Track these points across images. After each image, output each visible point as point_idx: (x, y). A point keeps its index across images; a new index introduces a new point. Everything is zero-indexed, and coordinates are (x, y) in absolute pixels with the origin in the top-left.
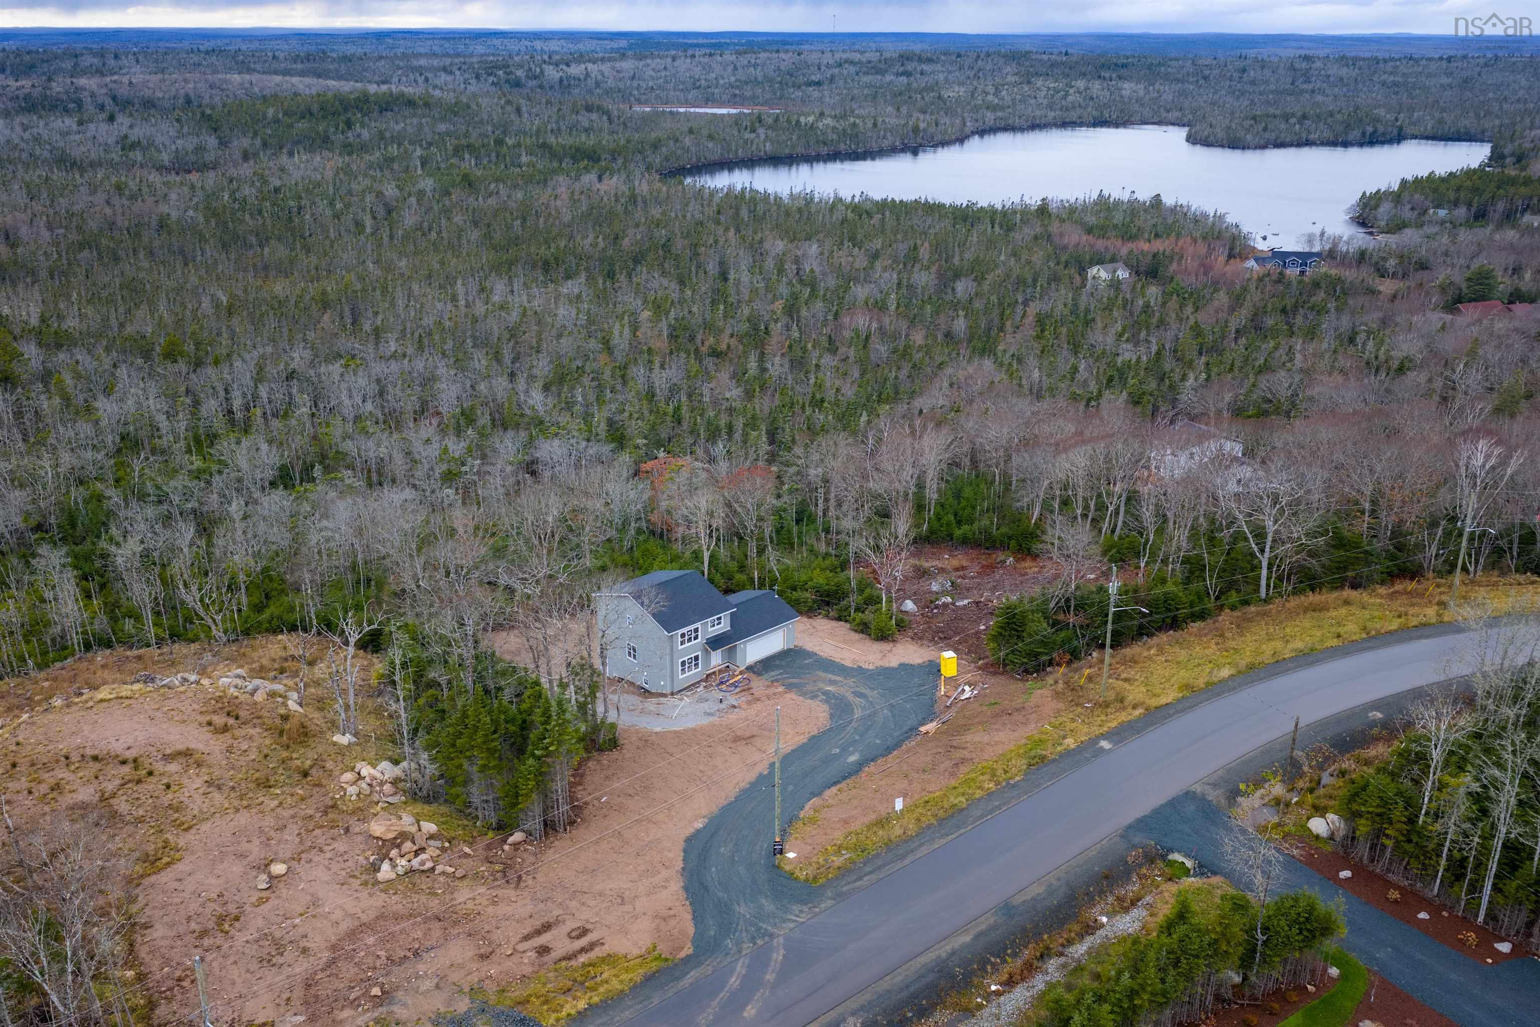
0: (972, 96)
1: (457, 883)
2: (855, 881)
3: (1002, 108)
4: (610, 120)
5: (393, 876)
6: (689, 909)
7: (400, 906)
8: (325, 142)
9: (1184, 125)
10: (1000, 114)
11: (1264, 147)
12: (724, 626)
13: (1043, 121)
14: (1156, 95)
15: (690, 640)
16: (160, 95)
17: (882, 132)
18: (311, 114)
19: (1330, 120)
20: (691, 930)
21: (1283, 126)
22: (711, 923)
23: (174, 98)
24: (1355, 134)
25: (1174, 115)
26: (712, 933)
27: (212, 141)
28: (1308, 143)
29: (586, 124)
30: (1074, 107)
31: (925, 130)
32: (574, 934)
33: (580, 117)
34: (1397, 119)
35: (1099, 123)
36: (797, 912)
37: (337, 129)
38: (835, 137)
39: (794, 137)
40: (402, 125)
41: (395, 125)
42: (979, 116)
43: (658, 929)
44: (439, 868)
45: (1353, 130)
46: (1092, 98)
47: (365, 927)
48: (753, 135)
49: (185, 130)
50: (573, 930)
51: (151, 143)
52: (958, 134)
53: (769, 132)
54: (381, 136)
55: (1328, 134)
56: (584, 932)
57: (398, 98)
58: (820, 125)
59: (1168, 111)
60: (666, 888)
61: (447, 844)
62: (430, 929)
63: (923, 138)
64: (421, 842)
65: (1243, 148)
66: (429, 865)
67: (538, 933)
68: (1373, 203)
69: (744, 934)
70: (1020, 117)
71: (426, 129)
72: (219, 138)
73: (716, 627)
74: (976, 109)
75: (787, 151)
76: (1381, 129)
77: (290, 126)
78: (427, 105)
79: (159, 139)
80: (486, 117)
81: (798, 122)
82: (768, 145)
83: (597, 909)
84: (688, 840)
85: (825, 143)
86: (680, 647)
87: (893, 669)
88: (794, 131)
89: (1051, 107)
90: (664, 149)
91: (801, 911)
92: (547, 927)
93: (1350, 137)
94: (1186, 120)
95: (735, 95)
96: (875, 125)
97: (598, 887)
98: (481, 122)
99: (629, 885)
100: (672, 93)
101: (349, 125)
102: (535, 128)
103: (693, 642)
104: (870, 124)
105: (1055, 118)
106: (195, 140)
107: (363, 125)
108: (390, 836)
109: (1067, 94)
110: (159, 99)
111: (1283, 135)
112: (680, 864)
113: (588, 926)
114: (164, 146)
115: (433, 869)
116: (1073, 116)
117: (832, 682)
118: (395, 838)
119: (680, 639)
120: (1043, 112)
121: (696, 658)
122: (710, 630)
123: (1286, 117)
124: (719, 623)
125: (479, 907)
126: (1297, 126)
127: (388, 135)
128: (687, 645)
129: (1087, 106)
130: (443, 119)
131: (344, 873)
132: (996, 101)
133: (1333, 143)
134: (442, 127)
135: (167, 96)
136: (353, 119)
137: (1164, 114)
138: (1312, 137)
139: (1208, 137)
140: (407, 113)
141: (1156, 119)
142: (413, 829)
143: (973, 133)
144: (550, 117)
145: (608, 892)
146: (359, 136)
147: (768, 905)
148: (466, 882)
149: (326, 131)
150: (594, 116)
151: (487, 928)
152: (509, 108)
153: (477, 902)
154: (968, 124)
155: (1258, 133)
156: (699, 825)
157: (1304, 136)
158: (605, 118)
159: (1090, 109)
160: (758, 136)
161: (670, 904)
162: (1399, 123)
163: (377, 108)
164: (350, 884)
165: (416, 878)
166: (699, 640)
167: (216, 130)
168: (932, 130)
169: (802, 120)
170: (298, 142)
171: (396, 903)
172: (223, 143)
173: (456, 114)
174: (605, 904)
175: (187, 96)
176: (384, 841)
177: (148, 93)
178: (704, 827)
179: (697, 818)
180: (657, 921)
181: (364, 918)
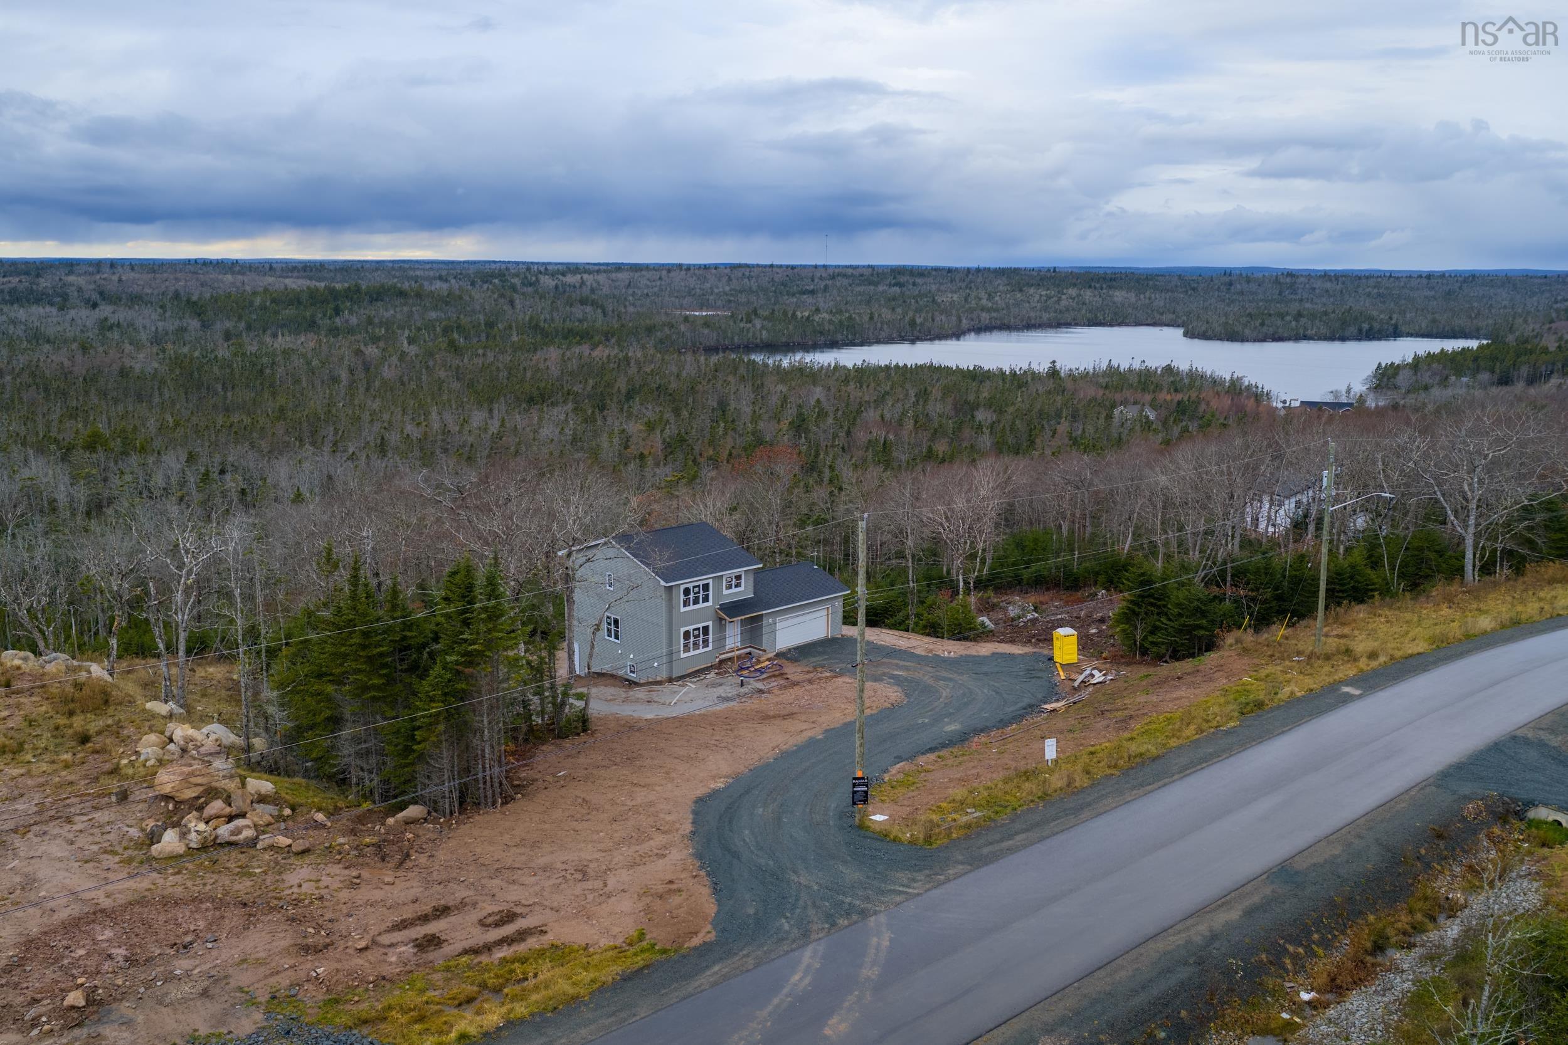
0: (966, 300)
1: (293, 860)
2: (1002, 840)
3: (997, 310)
4: (605, 314)
5: (181, 849)
6: (707, 881)
7: (180, 889)
8: (312, 325)
9: (1178, 326)
10: (994, 315)
11: (1263, 340)
12: (744, 591)
13: (1038, 321)
14: (1147, 301)
15: (696, 602)
16: (149, 291)
17: (879, 325)
18: (300, 303)
19: (1324, 318)
20: (711, 908)
21: (1279, 322)
22: (747, 896)
23: (163, 294)
24: (1353, 330)
25: (1168, 317)
26: (751, 911)
27: (194, 324)
28: (1306, 338)
29: (580, 316)
30: (1067, 310)
31: (922, 324)
32: (490, 920)
33: (574, 310)
34: (1391, 318)
35: (1094, 322)
36: (905, 881)
37: (325, 315)
38: (832, 327)
39: (791, 327)
40: (392, 312)
41: (385, 312)
42: (974, 316)
43: (648, 910)
44: (265, 840)
45: (1349, 325)
46: (1084, 303)
47: (100, 914)
48: (749, 325)
49: (168, 314)
50: (490, 915)
51: (131, 324)
52: (954, 330)
53: (765, 323)
54: (370, 321)
55: (1324, 330)
56: (509, 917)
57: (389, 290)
58: (817, 318)
59: (1162, 314)
60: (664, 856)
61: (287, 812)
62: (223, 917)
63: (920, 331)
64: (238, 804)
65: (1242, 341)
66: (248, 833)
67: (425, 919)
68: (1390, 372)
69: (811, 912)
70: (1015, 318)
71: (416, 317)
72: (203, 321)
73: (734, 590)
74: (971, 310)
75: (784, 339)
76: (1376, 326)
77: (277, 313)
78: (419, 295)
79: (139, 322)
80: (478, 307)
81: (794, 314)
82: (764, 332)
83: (537, 888)
84: (700, 801)
85: (821, 333)
86: (683, 610)
87: (985, 657)
88: (790, 323)
89: (1046, 309)
90: (659, 334)
91: (914, 880)
92: (443, 911)
93: (1347, 333)
94: (1180, 321)
95: (730, 301)
96: (871, 318)
97: (542, 861)
98: (473, 311)
99: (597, 855)
100: (667, 298)
101: (337, 311)
102: (527, 318)
103: (701, 605)
104: (866, 318)
105: (1049, 319)
106: (177, 323)
107: (351, 312)
108: (189, 794)
109: (1060, 299)
110: (147, 294)
111: (1280, 330)
112: (688, 828)
113: (518, 910)
114: (145, 327)
115: (252, 843)
116: (1068, 317)
117: (899, 667)
118: (198, 798)
119: (682, 597)
120: (1038, 314)
121: (706, 630)
122: (726, 592)
123: (1282, 316)
124: (738, 586)
125: (323, 892)
126: (1294, 323)
127: (376, 320)
128: (692, 607)
129: (1079, 310)
130: (435, 308)
131: (95, 848)
132: (990, 305)
133: (1331, 338)
134: (433, 315)
135: (156, 292)
136: (342, 307)
137: (1158, 316)
138: (1309, 332)
139: (1205, 332)
140: (398, 302)
141: (1149, 321)
142: (231, 785)
143: (969, 331)
144: (543, 309)
145: (559, 865)
146: (347, 321)
147: (851, 874)
148: (308, 859)
149: (313, 316)
150: (588, 309)
151: (329, 915)
152: (502, 301)
153: (322, 884)
154: (964, 321)
155: (1255, 328)
156: (720, 784)
157: (1301, 331)
158: (599, 311)
159: (1084, 312)
160: (754, 326)
161: (669, 877)
162: (1393, 322)
163: (367, 298)
164: (99, 862)
165: (222, 855)
166: (710, 603)
167: (199, 315)
168: (928, 324)
169: (799, 314)
170: (283, 326)
171: (172, 884)
172: (205, 326)
173: (447, 303)
174: (551, 882)
175: (176, 291)
176: (178, 803)
177: (136, 289)
178: (727, 788)
179: (714, 778)
180: (648, 900)
181: (106, 903)
